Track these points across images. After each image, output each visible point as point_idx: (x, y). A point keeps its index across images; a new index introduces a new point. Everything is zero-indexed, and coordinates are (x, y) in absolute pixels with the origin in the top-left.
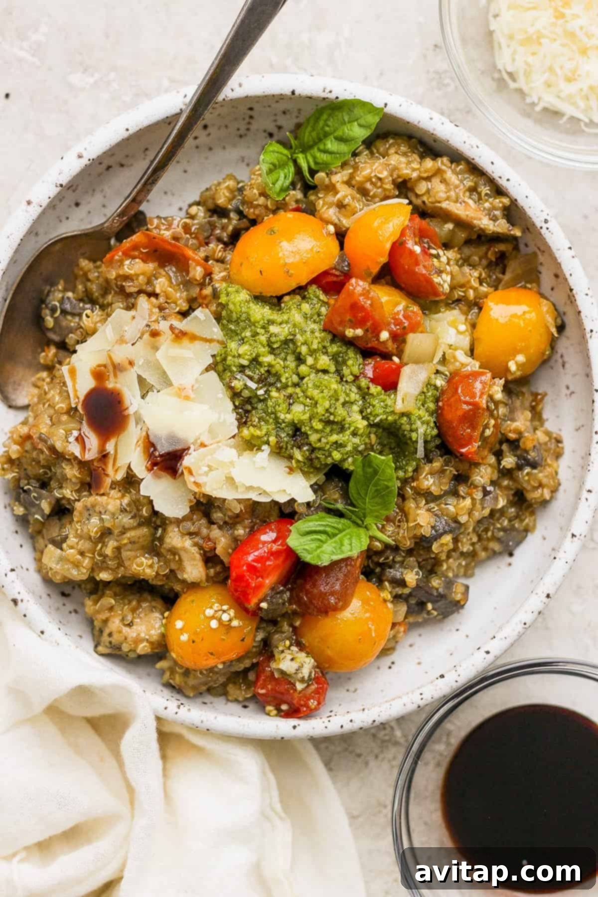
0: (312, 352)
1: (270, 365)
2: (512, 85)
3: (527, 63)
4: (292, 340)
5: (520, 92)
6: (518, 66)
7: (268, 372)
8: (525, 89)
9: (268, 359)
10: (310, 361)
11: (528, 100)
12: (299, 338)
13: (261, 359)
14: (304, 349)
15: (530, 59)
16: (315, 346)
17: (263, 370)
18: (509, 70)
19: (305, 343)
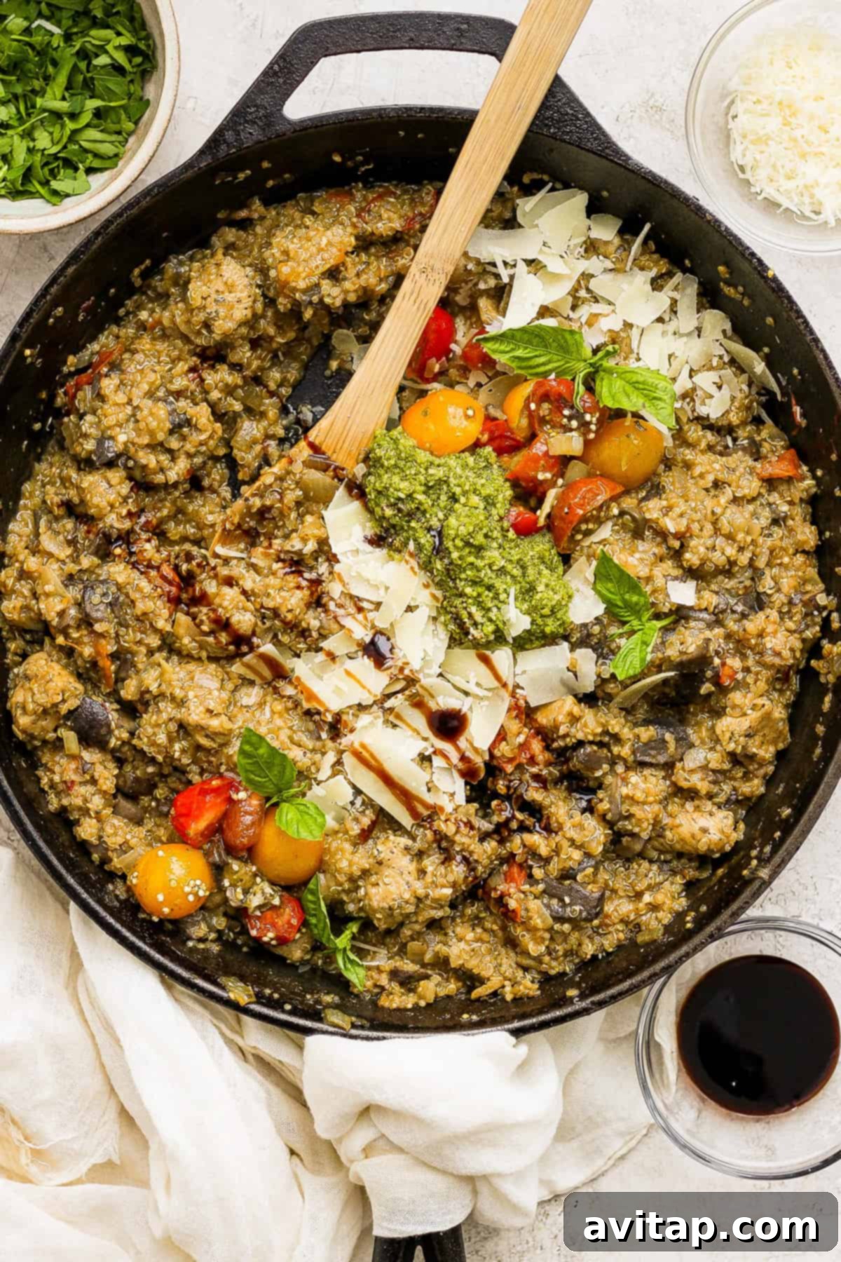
0: (465, 493)
1: (420, 503)
2: (741, 176)
3: (755, 159)
4: (445, 482)
5: (748, 183)
6: (747, 161)
7: (418, 509)
8: (752, 180)
9: (421, 497)
10: (463, 500)
11: (753, 190)
12: (453, 481)
13: (415, 495)
14: (458, 490)
15: (758, 157)
16: (467, 488)
17: (413, 506)
18: (740, 163)
19: (459, 486)
